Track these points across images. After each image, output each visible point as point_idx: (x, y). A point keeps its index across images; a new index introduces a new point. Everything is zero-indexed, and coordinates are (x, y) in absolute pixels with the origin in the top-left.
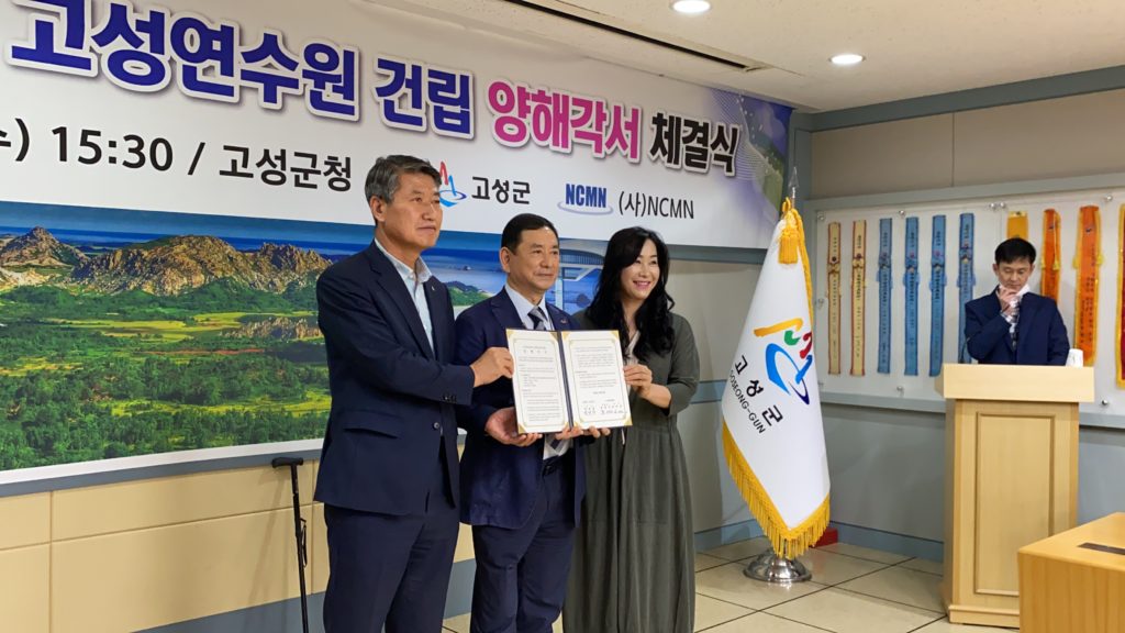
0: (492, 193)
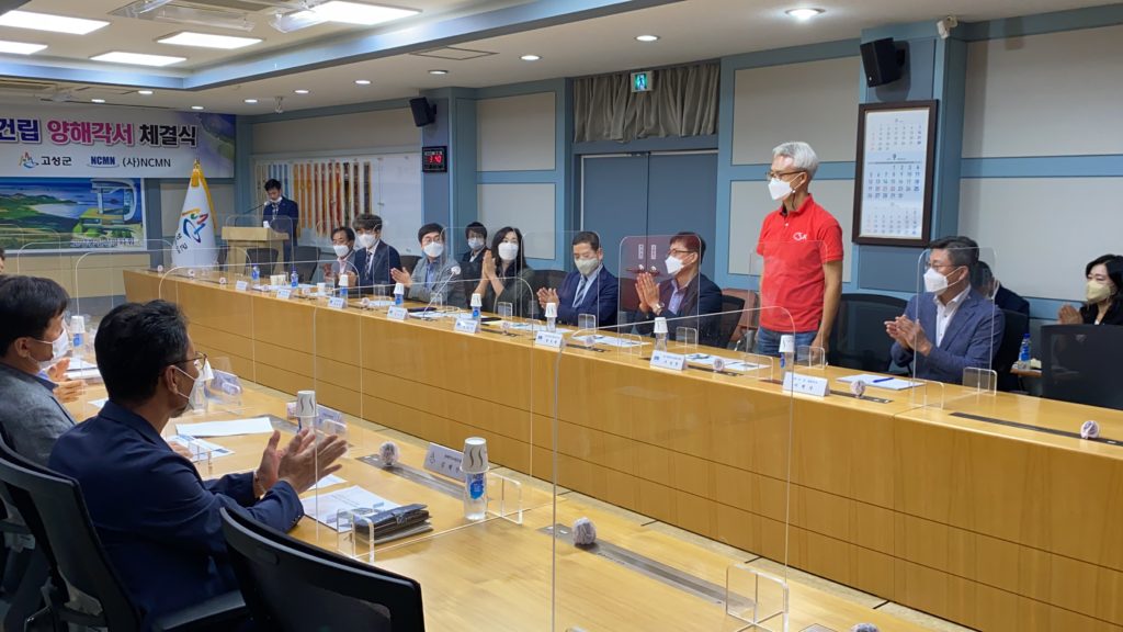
0: (52, 162)
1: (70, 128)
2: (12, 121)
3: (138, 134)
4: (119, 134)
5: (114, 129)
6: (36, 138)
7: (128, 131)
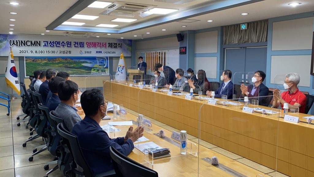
0: (87, 53)
1: (91, 44)
2: (78, 42)
3: (108, 45)
4: (103, 45)
5: (102, 44)
6: (83, 47)
7: (105, 44)
